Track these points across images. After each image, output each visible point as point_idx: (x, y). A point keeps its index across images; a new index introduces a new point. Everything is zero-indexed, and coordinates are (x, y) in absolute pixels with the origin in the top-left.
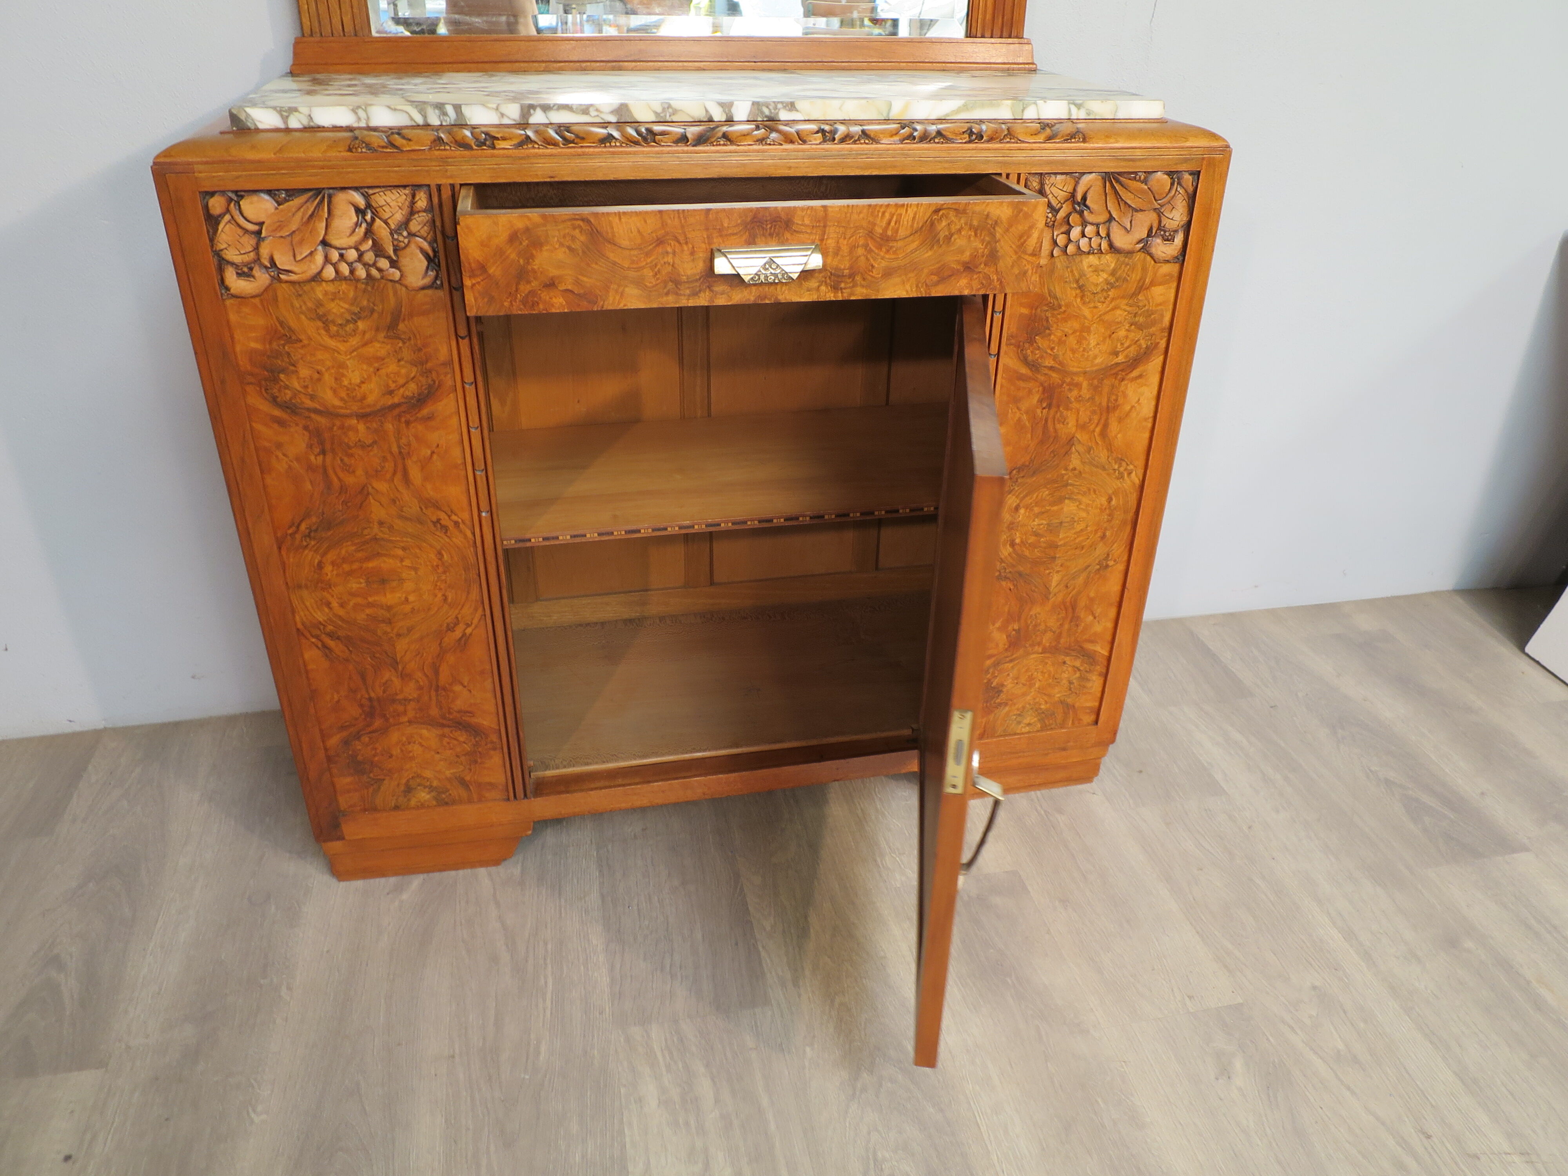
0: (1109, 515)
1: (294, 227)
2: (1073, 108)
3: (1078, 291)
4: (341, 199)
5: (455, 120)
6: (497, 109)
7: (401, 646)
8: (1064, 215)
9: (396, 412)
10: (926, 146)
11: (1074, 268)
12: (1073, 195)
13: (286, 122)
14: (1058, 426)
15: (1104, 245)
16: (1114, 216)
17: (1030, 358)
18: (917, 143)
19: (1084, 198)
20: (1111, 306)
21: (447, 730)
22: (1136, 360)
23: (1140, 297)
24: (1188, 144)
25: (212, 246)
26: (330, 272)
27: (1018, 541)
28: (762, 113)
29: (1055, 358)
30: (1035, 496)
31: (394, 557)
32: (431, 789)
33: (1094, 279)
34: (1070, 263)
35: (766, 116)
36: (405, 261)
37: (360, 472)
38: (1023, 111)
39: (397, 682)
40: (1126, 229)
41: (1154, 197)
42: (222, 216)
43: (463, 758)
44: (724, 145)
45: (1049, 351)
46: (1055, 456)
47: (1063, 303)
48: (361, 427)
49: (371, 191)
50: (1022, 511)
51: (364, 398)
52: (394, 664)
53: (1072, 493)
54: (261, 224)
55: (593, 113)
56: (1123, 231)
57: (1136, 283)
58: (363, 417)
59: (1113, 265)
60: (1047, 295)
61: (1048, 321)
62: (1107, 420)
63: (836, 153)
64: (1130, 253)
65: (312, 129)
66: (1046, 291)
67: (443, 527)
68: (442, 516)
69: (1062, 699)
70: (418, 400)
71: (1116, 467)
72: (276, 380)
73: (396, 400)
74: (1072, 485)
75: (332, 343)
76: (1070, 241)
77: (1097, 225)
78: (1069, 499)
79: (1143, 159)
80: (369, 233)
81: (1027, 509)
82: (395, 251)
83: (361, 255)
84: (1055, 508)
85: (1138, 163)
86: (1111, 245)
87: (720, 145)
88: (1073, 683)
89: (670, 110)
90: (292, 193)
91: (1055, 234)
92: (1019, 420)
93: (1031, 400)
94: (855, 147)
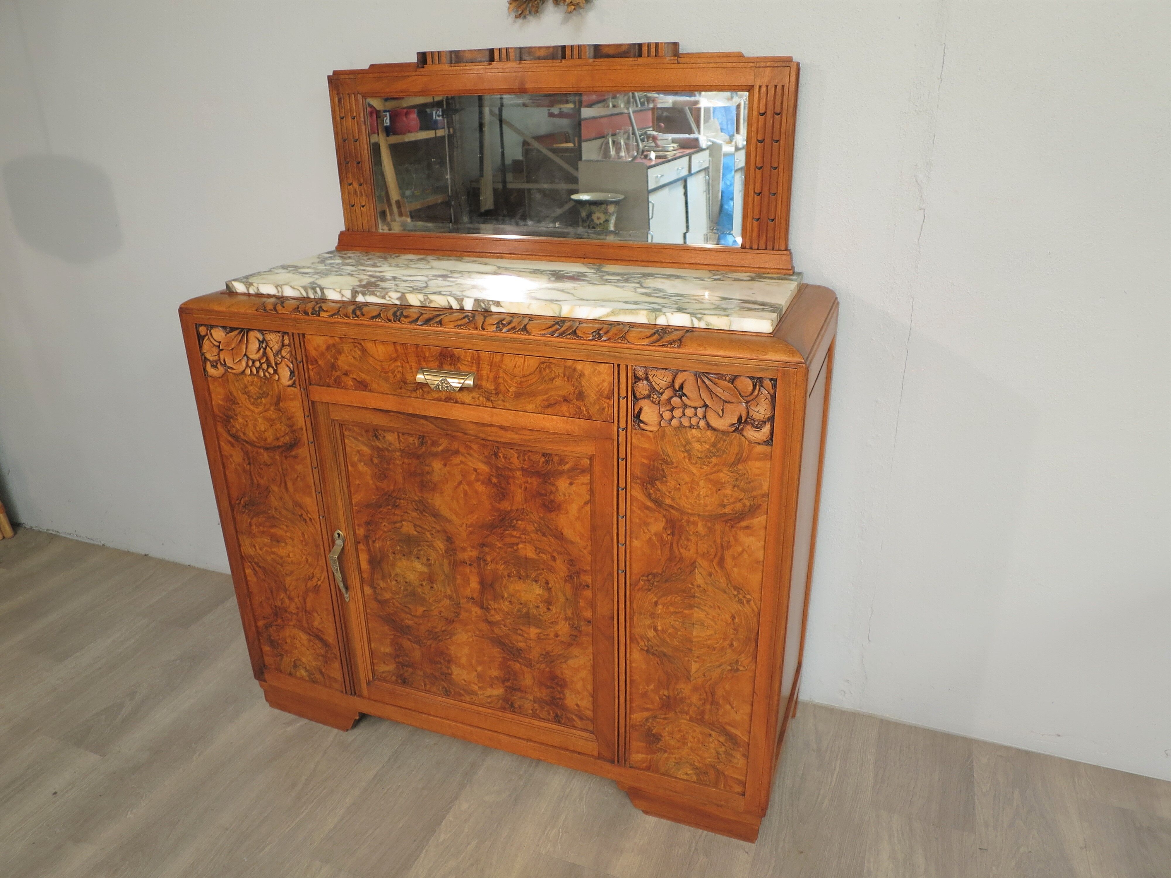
0: (734, 629)
1: (233, 346)
2: (694, 320)
3: (686, 454)
4: (251, 334)
5: (321, 296)
6: (340, 292)
7: (288, 580)
8: (667, 398)
9: (281, 450)
11: (681, 437)
12: (672, 384)
13: (248, 290)
14: (682, 550)
15: (702, 423)
16: (707, 403)
17: (653, 496)
18: (556, 337)
19: (681, 387)
20: (714, 469)
21: (312, 638)
22: (742, 514)
23: (740, 467)
24: (767, 357)
25: (200, 350)
26: (248, 371)
27: (659, 628)
28: (481, 306)
29: (673, 499)
30: (669, 598)
31: (282, 529)
32: (307, 670)
33: (697, 446)
34: (677, 432)
35: (483, 309)
36: (280, 371)
37: (265, 478)
38: (656, 319)
39: (287, 601)
40: (718, 414)
41: (740, 394)
42: (205, 336)
43: (320, 658)
44: (437, 327)
45: (667, 493)
46: (682, 572)
47: (674, 461)
48: (265, 454)
49: (264, 333)
50: (660, 607)
51: (266, 439)
52: (285, 590)
53: (700, 604)
54: (220, 342)
55: (388, 299)
56: (717, 416)
57: (734, 456)
58: (266, 449)
59: (713, 439)
60: (661, 453)
61: (664, 471)
62: (722, 554)
63: (501, 339)
64: (724, 433)
65: (259, 295)
66: (660, 450)
67: (304, 519)
68: (303, 512)
69: (713, 763)
70: (291, 446)
71: (735, 593)
72: (229, 422)
73: (280, 444)
74: (698, 597)
75: (251, 407)
76: (673, 417)
77: (696, 408)
78: (697, 607)
79: (724, 365)
80: (265, 353)
81: (664, 606)
82: (276, 364)
83: (261, 364)
84: (687, 612)
85: (721, 368)
86: (708, 425)
87: (434, 326)
88: (721, 754)
89: (428, 300)
90: (232, 329)
91: (662, 410)
92: (650, 539)
93: (657, 526)
94: (515, 336)
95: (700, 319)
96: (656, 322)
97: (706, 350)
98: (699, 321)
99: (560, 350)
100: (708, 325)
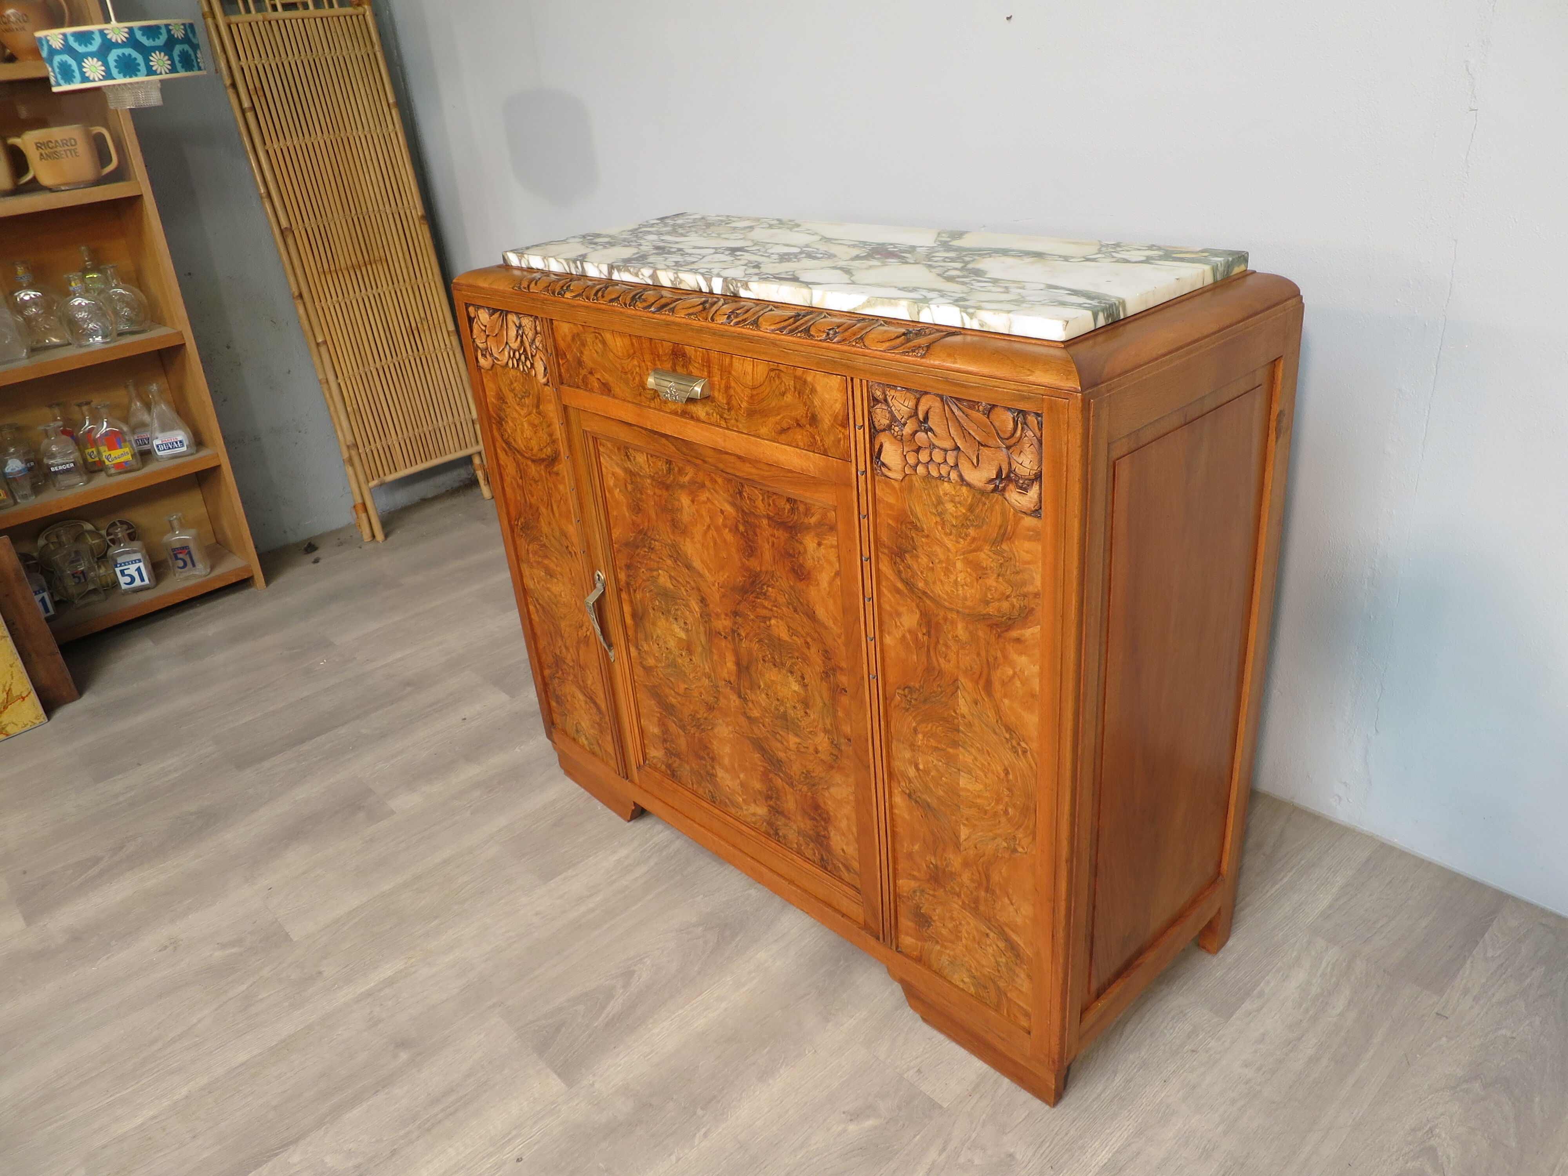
0: (1009, 790)
1: (496, 332)
3: (938, 519)
4: (510, 316)
5: (582, 272)
6: (598, 267)
7: (563, 625)
8: (910, 432)
9: (545, 463)
10: (791, 338)
11: (931, 492)
12: (916, 414)
13: (520, 263)
14: (941, 660)
15: (954, 475)
16: (958, 445)
17: (903, 575)
18: (785, 335)
19: (926, 418)
20: (973, 546)
21: (588, 700)
22: (1010, 619)
23: (1004, 547)
24: (1031, 378)
25: (472, 335)
26: (510, 365)
27: (921, 767)
28: (729, 289)
29: (926, 583)
30: (930, 726)
31: (553, 561)
32: (587, 739)
33: (949, 506)
34: (926, 485)
35: (732, 293)
36: (536, 364)
37: (535, 497)
38: (918, 313)
39: (564, 650)
40: (973, 463)
41: (998, 434)
42: (475, 317)
43: (596, 725)
44: (667, 315)
45: (919, 574)
46: (942, 692)
47: (925, 526)
48: (533, 467)
49: (520, 316)
50: (920, 736)
51: (532, 450)
52: (562, 636)
53: (965, 742)
54: (486, 326)
55: (641, 277)
56: (971, 465)
57: (997, 529)
58: (533, 461)
59: (969, 500)
60: (910, 513)
61: (913, 541)
62: (989, 675)
63: (729, 334)
64: (983, 492)
65: (530, 270)
66: (908, 508)
67: (570, 552)
68: (569, 545)
69: (992, 977)
70: (552, 459)
71: (1008, 736)
72: (502, 425)
73: (544, 456)
74: (963, 732)
75: (518, 408)
76: (919, 462)
77: (946, 451)
78: (963, 747)
79: (975, 387)
80: (522, 342)
81: (924, 736)
82: (532, 356)
83: (520, 355)
84: (950, 750)
85: (971, 391)
86: (961, 476)
87: (665, 314)
88: (1001, 967)
89: (680, 280)
90: (495, 311)
91: (906, 449)
92: (904, 636)
93: (910, 620)
94: (743, 330)
95: (971, 316)
96: (919, 318)
97: (955, 362)
98: (971, 318)
99: (788, 353)
100: (982, 325)
